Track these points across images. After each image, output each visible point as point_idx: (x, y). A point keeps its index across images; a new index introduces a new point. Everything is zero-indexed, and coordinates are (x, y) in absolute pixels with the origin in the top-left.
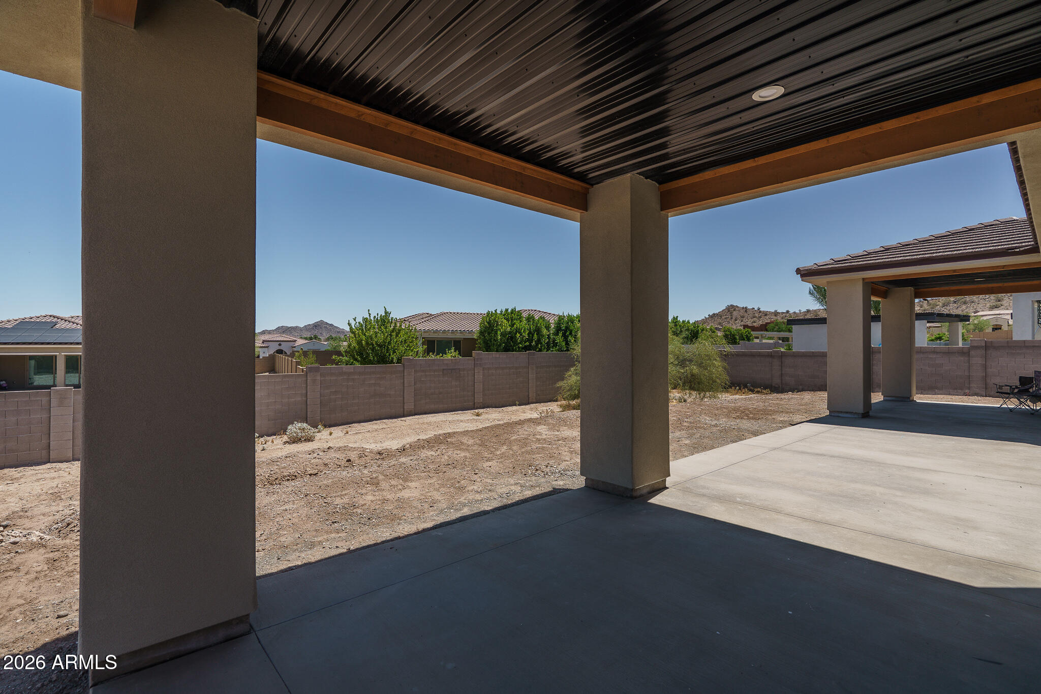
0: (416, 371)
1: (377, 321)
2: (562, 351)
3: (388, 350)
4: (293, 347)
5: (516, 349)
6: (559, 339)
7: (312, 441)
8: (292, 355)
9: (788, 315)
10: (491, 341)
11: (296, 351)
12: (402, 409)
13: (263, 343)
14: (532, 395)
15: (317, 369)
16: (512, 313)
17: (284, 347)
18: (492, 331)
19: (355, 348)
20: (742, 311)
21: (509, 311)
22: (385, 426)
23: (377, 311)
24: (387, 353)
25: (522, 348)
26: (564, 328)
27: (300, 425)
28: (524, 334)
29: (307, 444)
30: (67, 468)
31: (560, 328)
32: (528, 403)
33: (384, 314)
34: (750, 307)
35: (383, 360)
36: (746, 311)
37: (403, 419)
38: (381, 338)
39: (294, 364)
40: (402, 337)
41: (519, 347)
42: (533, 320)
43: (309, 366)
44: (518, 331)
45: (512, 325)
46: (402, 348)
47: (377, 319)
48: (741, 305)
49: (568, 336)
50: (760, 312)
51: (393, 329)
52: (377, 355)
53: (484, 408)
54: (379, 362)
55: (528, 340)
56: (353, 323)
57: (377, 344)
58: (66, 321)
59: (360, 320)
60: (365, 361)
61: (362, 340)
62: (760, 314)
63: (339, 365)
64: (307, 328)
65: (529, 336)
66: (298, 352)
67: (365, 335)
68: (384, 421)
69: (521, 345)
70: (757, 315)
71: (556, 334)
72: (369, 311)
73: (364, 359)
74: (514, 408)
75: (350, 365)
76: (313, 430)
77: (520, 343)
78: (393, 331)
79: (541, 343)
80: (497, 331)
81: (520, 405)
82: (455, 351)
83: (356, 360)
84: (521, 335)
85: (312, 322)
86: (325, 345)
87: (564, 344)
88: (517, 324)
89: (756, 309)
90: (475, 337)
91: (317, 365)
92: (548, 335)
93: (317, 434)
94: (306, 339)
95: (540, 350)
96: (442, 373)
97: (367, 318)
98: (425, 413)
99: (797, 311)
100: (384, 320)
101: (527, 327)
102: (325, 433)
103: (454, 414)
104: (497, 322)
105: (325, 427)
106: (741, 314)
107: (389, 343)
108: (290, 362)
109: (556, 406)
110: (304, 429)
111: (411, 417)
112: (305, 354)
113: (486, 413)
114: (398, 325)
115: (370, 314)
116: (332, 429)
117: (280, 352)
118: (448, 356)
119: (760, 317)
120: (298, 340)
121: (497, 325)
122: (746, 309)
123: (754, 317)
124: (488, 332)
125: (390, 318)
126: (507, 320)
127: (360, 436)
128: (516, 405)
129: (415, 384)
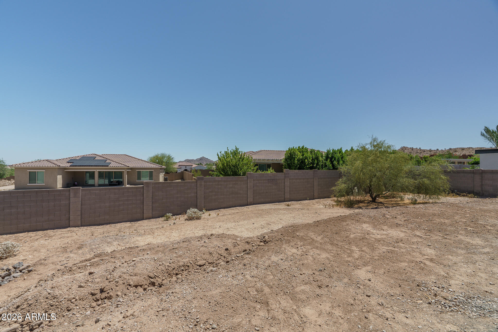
0: (254, 180)
1: (232, 153)
2: (330, 169)
3: (238, 169)
4: (191, 168)
5: (305, 168)
6: (328, 163)
7: (200, 219)
8: (191, 172)
9: (438, 151)
10: (291, 164)
11: (192, 170)
12: (246, 201)
13: (179, 166)
14: (316, 195)
15: (202, 179)
16: (302, 148)
17: (188, 168)
18: (292, 158)
19: (221, 167)
20: (410, 150)
21: (301, 147)
22: (238, 211)
23: (232, 148)
24: (237, 170)
25: (309, 168)
26: (330, 157)
27: (193, 210)
28: (309, 160)
29: (197, 221)
30: (77, 231)
31: (328, 157)
32: (314, 199)
33: (235, 150)
34: (414, 147)
35: (235, 174)
36: (412, 150)
37: (247, 207)
38: (234, 162)
39: (191, 176)
40: (245, 162)
41: (307, 167)
42: (314, 152)
43: (198, 177)
44: (306, 158)
45: (303, 155)
46: (245, 167)
47: (232, 152)
48: (409, 147)
49: (333, 161)
50: (421, 150)
51: (240, 157)
52: (232, 171)
53: (290, 201)
54: (233, 175)
55: (312, 163)
56: (220, 154)
57: (232, 165)
58: (99, 156)
59: (223, 152)
60: (226, 174)
61: (224, 163)
62: (421, 151)
63: (213, 176)
64: (197, 160)
65: (312, 161)
66: (193, 170)
67: (226, 160)
68: (237, 208)
69: (308, 166)
70: (419, 152)
71: (326, 160)
72: (228, 148)
73: (226, 173)
74: (307, 201)
75: (218, 176)
76: (201, 213)
77: (307, 165)
78: (240, 158)
79: (319, 165)
80: (294, 158)
81: (309, 200)
82: (272, 169)
83: (221, 174)
84: (308, 160)
85: (199, 157)
86: (205, 167)
87: (331, 165)
88: (306, 155)
89: (418, 148)
90: (282, 162)
91: (202, 176)
92: (322, 161)
93: (203, 215)
94: (197, 164)
95: (319, 169)
96: (267, 181)
97: (226, 152)
98: (259, 204)
99: (443, 149)
100: (235, 153)
101: (311, 156)
102: (207, 213)
103: (275, 204)
104: (295, 153)
105: (207, 211)
106: (409, 151)
107: (239, 165)
108: (189, 175)
109: (330, 201)
110: (195, 212)
111: (251, 206)
112: (196, 171)
113: (293, 204)
114: (243, 155)
115: (228, 150)
116: (211, 212)
117: (186, 170)
118: (269, 172)
119: (421, 153)
120: (193, 165)
121: (295, 155)
122: (412, 149)
123: (417, 153)
124: (290, 159)
125: (239, 151)
126: (300, 152)
127: (225, 217)
128: (307, 200)
129: (253, 187)
